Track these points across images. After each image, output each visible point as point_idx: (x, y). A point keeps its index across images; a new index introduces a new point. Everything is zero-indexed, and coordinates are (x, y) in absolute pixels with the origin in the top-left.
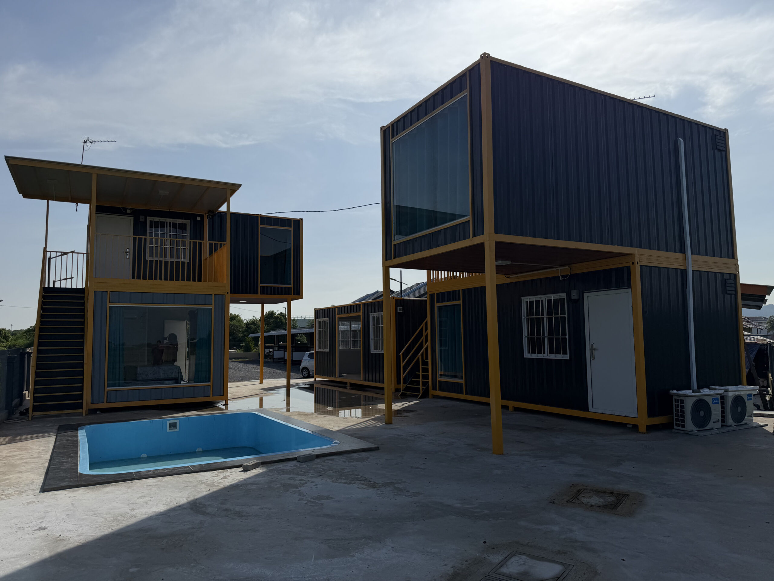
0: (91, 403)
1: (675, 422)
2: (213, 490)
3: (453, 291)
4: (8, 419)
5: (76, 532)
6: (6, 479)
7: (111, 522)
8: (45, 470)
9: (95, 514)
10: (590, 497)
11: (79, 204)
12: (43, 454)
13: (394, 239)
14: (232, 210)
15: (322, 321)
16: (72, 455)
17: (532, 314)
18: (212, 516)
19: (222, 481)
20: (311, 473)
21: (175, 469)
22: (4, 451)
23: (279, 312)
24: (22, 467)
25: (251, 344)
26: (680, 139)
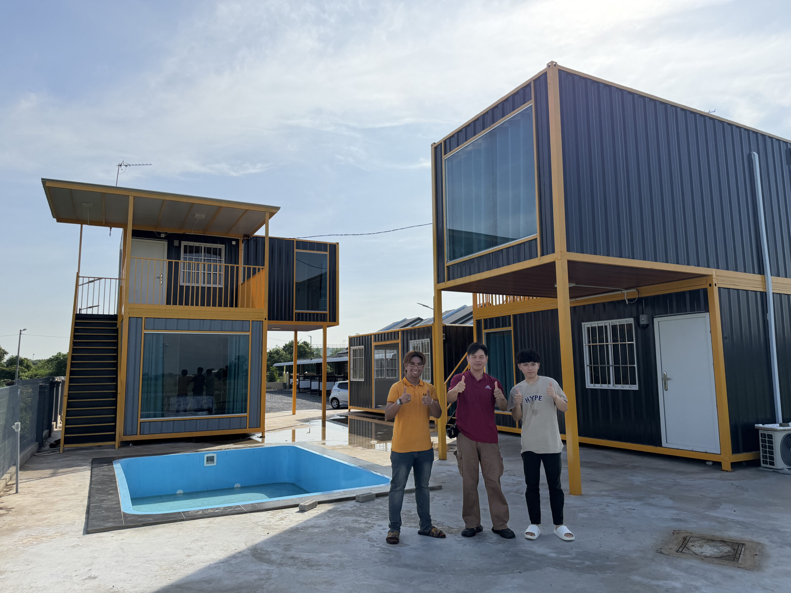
0: (124, 435)
1: (762, 459)
2: (273, 533)
3: (503, 317)
4: (38, 452)
5: (130, 582)
6: (45, 518)
7: (167, 571)
8: (86, 508)
9: (147, 561)
10: (701, 546)
11: (113, 228)
12: (80, 491)
13: (447, 260)
14: (271, 235)
15: (357, 349)
16: (111, 492)
17: (594, 341)
18: (278, 565)
19: (279, 523)
20: (374, 514)
21: (226, 509)
22: (39, 487)
23: (302, 341)
24: (60, 505)
25: (275, 374)
26: (754, 152)
